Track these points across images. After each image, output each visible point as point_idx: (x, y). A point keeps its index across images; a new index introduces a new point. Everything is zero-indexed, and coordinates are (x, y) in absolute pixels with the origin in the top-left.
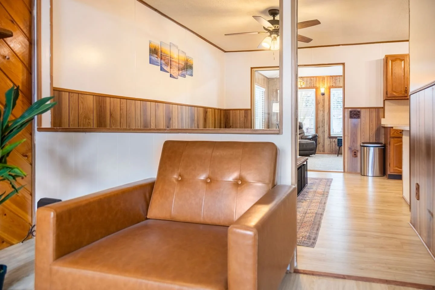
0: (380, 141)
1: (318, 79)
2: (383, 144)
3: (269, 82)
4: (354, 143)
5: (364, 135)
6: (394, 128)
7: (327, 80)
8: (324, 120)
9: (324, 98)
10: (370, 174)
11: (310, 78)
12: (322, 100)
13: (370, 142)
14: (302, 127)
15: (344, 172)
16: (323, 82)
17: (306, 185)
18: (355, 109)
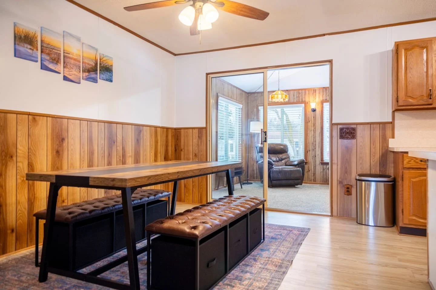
0: (388, 172)
1: (307, 92)
2: (391, 178)
3: (248, 97)
4: (346, 175)
5: (361, 164)
6: (410, 155)
7: (319, 93)
8: (315, 141)
9: (316, 115)
10: (371, 223)
11: (297, 91)
12: (312, 117)
13: (372, 173)
14: (286, 150)
15: (332, 216)
16: (314, 95)
17: (262, 241)
18: (347, 126)
